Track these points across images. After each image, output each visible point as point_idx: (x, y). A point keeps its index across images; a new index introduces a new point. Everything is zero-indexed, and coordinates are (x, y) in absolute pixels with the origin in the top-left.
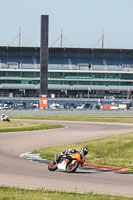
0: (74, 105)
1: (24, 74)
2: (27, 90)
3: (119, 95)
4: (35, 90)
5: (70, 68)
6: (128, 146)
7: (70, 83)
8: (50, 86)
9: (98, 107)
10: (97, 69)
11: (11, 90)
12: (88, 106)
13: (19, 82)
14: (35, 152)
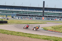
0: (49, 19)
1: (39, 13)
2: (40, 16)
3: (58, 17)
4: (41, 16)
5: (49, 12)
6: (60, 27)
7: (48, 15)
8: (44, 15)
9: (54, 20)
10: (54, 12)
11: (37, 16)
12: (52, 19)
13: (38, 14)
14: (42, 28)
